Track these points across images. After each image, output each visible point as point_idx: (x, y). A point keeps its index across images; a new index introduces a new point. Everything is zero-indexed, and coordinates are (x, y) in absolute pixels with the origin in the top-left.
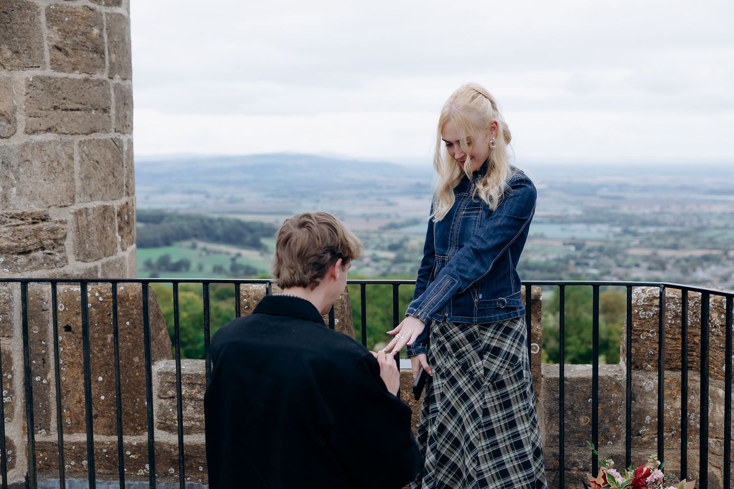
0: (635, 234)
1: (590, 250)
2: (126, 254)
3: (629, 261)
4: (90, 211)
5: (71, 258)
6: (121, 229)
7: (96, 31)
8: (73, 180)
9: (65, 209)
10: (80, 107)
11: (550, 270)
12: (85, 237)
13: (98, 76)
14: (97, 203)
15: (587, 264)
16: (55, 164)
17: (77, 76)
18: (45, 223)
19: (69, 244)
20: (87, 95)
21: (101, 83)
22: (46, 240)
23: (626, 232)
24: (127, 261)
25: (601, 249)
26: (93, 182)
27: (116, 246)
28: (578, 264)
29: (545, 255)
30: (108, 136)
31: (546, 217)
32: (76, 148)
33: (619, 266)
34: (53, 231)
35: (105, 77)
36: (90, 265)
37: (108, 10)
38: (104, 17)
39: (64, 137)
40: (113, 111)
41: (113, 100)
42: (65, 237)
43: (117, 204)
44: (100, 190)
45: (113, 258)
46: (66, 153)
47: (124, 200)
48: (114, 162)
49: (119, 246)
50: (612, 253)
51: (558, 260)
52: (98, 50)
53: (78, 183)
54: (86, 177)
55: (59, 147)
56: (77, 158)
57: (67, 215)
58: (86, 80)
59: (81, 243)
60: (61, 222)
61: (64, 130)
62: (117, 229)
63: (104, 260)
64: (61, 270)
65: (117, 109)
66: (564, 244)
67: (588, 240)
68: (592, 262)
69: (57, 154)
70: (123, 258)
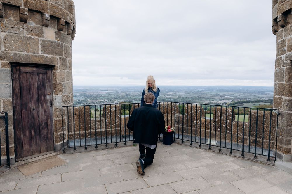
9: (70, 94)
18: (68, 97)
42: (70, 99)
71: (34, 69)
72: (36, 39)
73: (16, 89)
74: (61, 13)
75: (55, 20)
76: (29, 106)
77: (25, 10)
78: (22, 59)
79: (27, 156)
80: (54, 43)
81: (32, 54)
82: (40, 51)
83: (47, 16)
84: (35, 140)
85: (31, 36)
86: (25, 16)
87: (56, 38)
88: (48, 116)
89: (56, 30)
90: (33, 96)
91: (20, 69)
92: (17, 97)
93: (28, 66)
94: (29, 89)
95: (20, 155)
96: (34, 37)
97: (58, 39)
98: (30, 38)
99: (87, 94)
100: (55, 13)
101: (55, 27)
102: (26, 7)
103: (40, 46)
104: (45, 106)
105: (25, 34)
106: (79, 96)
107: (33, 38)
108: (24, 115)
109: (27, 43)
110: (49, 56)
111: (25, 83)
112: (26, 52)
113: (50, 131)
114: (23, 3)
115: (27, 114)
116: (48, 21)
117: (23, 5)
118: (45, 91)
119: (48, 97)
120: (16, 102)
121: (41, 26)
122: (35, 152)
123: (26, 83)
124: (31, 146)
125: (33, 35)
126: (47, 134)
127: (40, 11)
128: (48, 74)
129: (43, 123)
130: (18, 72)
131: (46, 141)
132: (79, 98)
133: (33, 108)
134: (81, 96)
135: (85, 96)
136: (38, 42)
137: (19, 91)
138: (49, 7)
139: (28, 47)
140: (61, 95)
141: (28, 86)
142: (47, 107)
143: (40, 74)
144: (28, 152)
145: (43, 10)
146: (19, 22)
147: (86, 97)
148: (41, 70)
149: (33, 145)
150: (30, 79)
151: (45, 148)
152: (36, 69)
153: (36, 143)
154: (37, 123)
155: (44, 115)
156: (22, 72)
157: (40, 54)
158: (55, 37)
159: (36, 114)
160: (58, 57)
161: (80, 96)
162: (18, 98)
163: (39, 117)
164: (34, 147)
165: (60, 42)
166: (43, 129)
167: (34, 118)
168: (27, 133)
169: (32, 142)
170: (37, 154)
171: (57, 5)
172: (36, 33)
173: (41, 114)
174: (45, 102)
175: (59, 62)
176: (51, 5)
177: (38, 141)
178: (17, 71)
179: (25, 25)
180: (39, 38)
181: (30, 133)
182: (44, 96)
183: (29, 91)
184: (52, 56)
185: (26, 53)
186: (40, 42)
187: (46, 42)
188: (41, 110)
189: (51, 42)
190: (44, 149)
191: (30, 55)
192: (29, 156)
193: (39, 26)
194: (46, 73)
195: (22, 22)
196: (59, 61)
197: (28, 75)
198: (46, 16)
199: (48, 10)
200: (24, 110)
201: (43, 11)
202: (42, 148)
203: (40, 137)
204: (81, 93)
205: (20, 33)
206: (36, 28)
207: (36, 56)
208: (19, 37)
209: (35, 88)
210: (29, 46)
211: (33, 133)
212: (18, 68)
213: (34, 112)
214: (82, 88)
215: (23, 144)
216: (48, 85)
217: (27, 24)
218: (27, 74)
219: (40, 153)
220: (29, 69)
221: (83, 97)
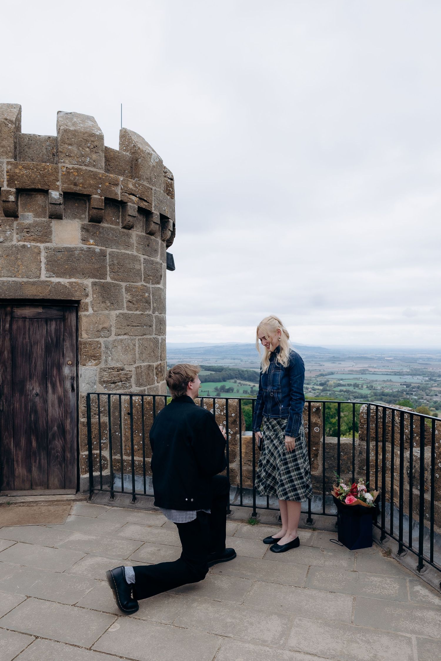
0: (435, 381)
1: (413, 388)
2: (160, 385)
3: (432, 393)
4: (143, 367)
5: (134, 385)
6: (157, 374)
7: (147, 295)
8: (135, 354)
9: (132, 366)
10: (139, 325)
11: (394, 396)
12: (140, 377)
13: (147, 312)
14: (146, 364)
15: (412, 394)
16: (127, 348)
17: (138, 312)
18: (123, 371)
19: (133, 380)
20: (142, 320)
21: (149, 315)
22: (123, 378)
23: (431, 379)
24: (160, 387)
25: (418, 387)
26: (144, 355)
27: (154, 381)
28: (407, 394)
29: (392, 389)
30: (151, 337)
31: (392, 372)
32: (137, 341)
33: (427, 395)
34: (126, 374)
35: (151, 313)
36: (142, 388)
37: (153, 286)
38: (151, 289)
39: (131, 337)
40: (154, 327)
41: (154, 322)
42: (131, 377)
43: (155, 364)
44: (147, 358)
45: (153, 386)
46: (132, 343)
47: (159, 362)
48: (154, 347)
49: (156, 381)
50: (424, 389)
51: (398, 392)
52: (148, 302)
53: (137, 356)
54: (141, 353)
55: (129, 341)
56: (137, 345)
57: (132, 368)
58: (142, 314)
59: (138, 380)
60: (129, 371)
61: (131, 334)
62: (155, 374)
63: (149, 387)
64: (129, 390)
65: (156, 326)
66: (401, 385)
67: (412, 383)
68: (414, 393)
69: (128, 344)
70: (158, 386)
71: (40, 310)
72: (36, 247)
73: (4, 351)
74: (92, 182)
75: (83, 202)
76: (29, 387)
77: (9, 192)
78: (7, 292)
79: (21, 490)
80: (77, 252)
81: (25, 280)
82: (43, 272)
83: (55, 195)
84: (38, 458)
85: (26, 243)
86: (10, 205)
87: (84, 240)
88: (66, 412)
89: (86, 222)
90: (36, 366)
91: (12, 313)
92: (6, 368)
93: (28, 305)
94: (28, 351)
95: (8, 484)
96: (32, 244)
97: (92, 241)
98: (24, 246)
99: (430, 370)
100: (75, 184)
101: (83, 216)
102: (11, 187)
103: (43, 260)
104: (60, 390)
105: (15, 241)
106: (408, 374)
107: (29, 246)
108: (17, 405)
109: (17, 259)
110: (64, 281)
111: (20, 340)
112: (15, 277)
113: (69, 446)
114: (5, 180)
115: (23, 404)
116: (57, 207)
117: (5, 183)
118: (60, 357)
119: (66, 371)
120: (4, 376)
121: (47, 219)
122: (37, 485)
123: (23, 339)
124: (30, 471)
125: (29, 241)
126: (64, 450)
127: (40, 187)
128: (69, 320)
129: (56, 425)
130: (8, 318)
131: (61, 465)
132: (408, 379)
133: (34, 392)
134: (415, 375)
135: (423, 374)
136: (39, 253)
137: (10, 355)
138: (60, 175)
139: (19, 266)
140: (97, 368)
141: (27, 347)
142: (65, 391)
143: (51, 320)
144: (23, 481)
145: (46, 184)
146: (6, 218)
147: (427, 379)
148: (54, 312)
149: (33, 468)
150: (31, 332)
151: (58, 481)
152: (44, 311)
153: (40, 467)
154: (43, 424)
155: (57, 409)
156: (16, 317)
157: (43, 278)
158: (80, 237)
159: (41, 405)
160: (88, 282)
161: (411, 375)
162: (8, 370)
163: (47, 411)
164: (36, 474)
165: (98, 249)
166: (55, 439)
167: (36, 412)
168: (23, 442)
169: (33, 461)
170: (41, 489)
171: (81, 167)
172: (36, 236)
173: (52, 406)
174: (60, 381)
175: (91, 293)
176: (64, 169)
177: (44, 462)
178: (6, 315)
179: (15, 223)
180: (42, 246)
181: (29, 442)
182: (59, 368)
183: (29, 356)
184: (73, 280)
185: (14, 279)
186: (43, 254)
187: (59, 250)
188: (51, 397)
189: (70, 251)
190: (56, 482)
191: (20, 283)
192: (25, 490)
193: (43, 219)
194: (64, 319)
195: (10, 218)
196: (90, 290)
197: (27, 323)
198: (53, 195)
199: (58, 183)
200: (17, 395)
201: (46, 188)
202: (51, 479)
203: (48, 454)
204: (416, 366)
205: (6, 240)
206: (36, 224)
207: (33, 284)
208: (4, 249)
209: (39, 351)
210: (20, 263)
211: (34, 444)
212: (9, 309)
213: (37, 399)
214: (419, 356)
215: (15, 463)
216: (67, 344)
217: (20, 220)
218: (25, 321)
219: (48, 488)
220: (28, 312)
221: (420, 377)
